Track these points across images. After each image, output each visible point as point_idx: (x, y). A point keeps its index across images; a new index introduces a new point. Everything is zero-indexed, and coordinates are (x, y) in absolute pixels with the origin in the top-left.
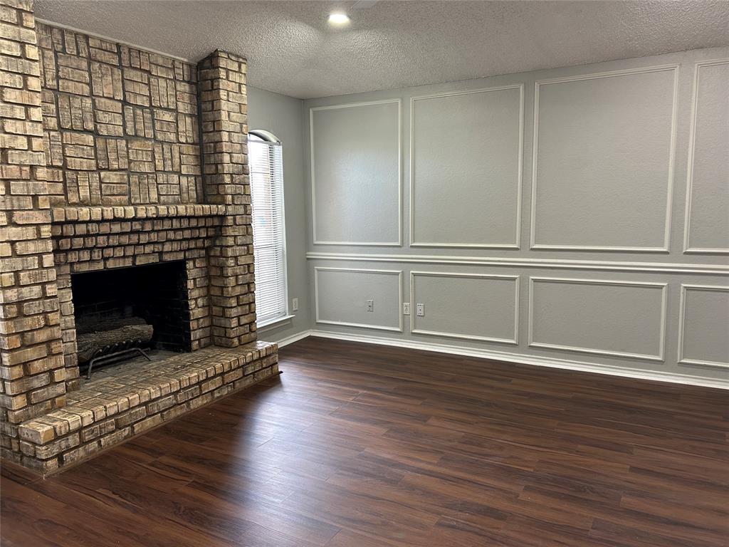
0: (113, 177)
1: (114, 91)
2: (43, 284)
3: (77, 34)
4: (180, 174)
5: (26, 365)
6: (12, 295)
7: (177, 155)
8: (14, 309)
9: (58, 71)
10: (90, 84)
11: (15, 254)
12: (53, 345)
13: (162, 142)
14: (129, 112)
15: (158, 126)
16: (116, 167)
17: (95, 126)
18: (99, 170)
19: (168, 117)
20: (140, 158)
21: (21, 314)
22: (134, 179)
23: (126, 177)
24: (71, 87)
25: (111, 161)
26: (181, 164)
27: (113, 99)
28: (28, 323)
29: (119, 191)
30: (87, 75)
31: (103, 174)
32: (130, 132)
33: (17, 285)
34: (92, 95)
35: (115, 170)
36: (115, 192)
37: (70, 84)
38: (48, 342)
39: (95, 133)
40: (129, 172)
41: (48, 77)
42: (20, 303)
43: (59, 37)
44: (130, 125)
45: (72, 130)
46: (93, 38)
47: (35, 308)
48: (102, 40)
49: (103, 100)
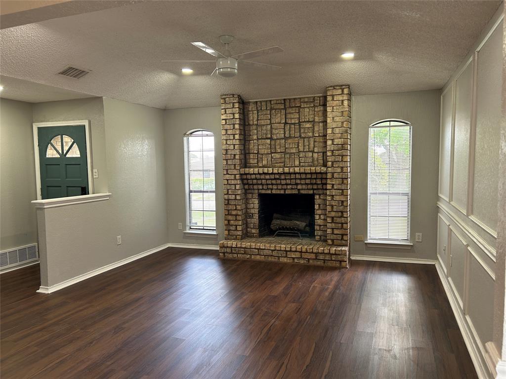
0: (278, 156)
1: (281, 120)
2: (236, 195)
3: (266, 101)
4: (313, 152)
5: (229, 221)
6: (226, 197)
7: (312, 143)
8: (227, 202)
9: (258, 117)
10: (270, 119)
11: (228, 184)
12: (237, 217)
13: (304, 138)
14: (288, 127)
15: (302, 130)
16: (279, 151)
17: (271, 136)
18: (272, 153)
19: (308, 125)
20: (291, 146)
21: (228, 204)
22: (287, 156)
23: (283, 155)
24: (262, 122)
25: (277, 149)
26: (314, 147)
27: (280, 123)
28: (230, 207)
29: (280, 161)
30: (269, 116)
31: (273, 155)
32: (287, 135)
33: (228, 194)
34: (271, 124)
35: (279, 153)
36: (278, 162)
37: (262, 121)
38: (236, 215)
39: (271, 139)
40: (285, 153)
41: (254, 120)
42: (228, 200)
43: (260, 105)
44: (287, 133)
45: (262, 139)
46: (273, 100)
47: (232, 203)
48: (277, 100)
49: (275, 124)
